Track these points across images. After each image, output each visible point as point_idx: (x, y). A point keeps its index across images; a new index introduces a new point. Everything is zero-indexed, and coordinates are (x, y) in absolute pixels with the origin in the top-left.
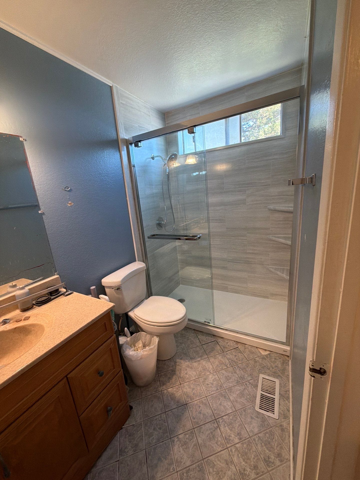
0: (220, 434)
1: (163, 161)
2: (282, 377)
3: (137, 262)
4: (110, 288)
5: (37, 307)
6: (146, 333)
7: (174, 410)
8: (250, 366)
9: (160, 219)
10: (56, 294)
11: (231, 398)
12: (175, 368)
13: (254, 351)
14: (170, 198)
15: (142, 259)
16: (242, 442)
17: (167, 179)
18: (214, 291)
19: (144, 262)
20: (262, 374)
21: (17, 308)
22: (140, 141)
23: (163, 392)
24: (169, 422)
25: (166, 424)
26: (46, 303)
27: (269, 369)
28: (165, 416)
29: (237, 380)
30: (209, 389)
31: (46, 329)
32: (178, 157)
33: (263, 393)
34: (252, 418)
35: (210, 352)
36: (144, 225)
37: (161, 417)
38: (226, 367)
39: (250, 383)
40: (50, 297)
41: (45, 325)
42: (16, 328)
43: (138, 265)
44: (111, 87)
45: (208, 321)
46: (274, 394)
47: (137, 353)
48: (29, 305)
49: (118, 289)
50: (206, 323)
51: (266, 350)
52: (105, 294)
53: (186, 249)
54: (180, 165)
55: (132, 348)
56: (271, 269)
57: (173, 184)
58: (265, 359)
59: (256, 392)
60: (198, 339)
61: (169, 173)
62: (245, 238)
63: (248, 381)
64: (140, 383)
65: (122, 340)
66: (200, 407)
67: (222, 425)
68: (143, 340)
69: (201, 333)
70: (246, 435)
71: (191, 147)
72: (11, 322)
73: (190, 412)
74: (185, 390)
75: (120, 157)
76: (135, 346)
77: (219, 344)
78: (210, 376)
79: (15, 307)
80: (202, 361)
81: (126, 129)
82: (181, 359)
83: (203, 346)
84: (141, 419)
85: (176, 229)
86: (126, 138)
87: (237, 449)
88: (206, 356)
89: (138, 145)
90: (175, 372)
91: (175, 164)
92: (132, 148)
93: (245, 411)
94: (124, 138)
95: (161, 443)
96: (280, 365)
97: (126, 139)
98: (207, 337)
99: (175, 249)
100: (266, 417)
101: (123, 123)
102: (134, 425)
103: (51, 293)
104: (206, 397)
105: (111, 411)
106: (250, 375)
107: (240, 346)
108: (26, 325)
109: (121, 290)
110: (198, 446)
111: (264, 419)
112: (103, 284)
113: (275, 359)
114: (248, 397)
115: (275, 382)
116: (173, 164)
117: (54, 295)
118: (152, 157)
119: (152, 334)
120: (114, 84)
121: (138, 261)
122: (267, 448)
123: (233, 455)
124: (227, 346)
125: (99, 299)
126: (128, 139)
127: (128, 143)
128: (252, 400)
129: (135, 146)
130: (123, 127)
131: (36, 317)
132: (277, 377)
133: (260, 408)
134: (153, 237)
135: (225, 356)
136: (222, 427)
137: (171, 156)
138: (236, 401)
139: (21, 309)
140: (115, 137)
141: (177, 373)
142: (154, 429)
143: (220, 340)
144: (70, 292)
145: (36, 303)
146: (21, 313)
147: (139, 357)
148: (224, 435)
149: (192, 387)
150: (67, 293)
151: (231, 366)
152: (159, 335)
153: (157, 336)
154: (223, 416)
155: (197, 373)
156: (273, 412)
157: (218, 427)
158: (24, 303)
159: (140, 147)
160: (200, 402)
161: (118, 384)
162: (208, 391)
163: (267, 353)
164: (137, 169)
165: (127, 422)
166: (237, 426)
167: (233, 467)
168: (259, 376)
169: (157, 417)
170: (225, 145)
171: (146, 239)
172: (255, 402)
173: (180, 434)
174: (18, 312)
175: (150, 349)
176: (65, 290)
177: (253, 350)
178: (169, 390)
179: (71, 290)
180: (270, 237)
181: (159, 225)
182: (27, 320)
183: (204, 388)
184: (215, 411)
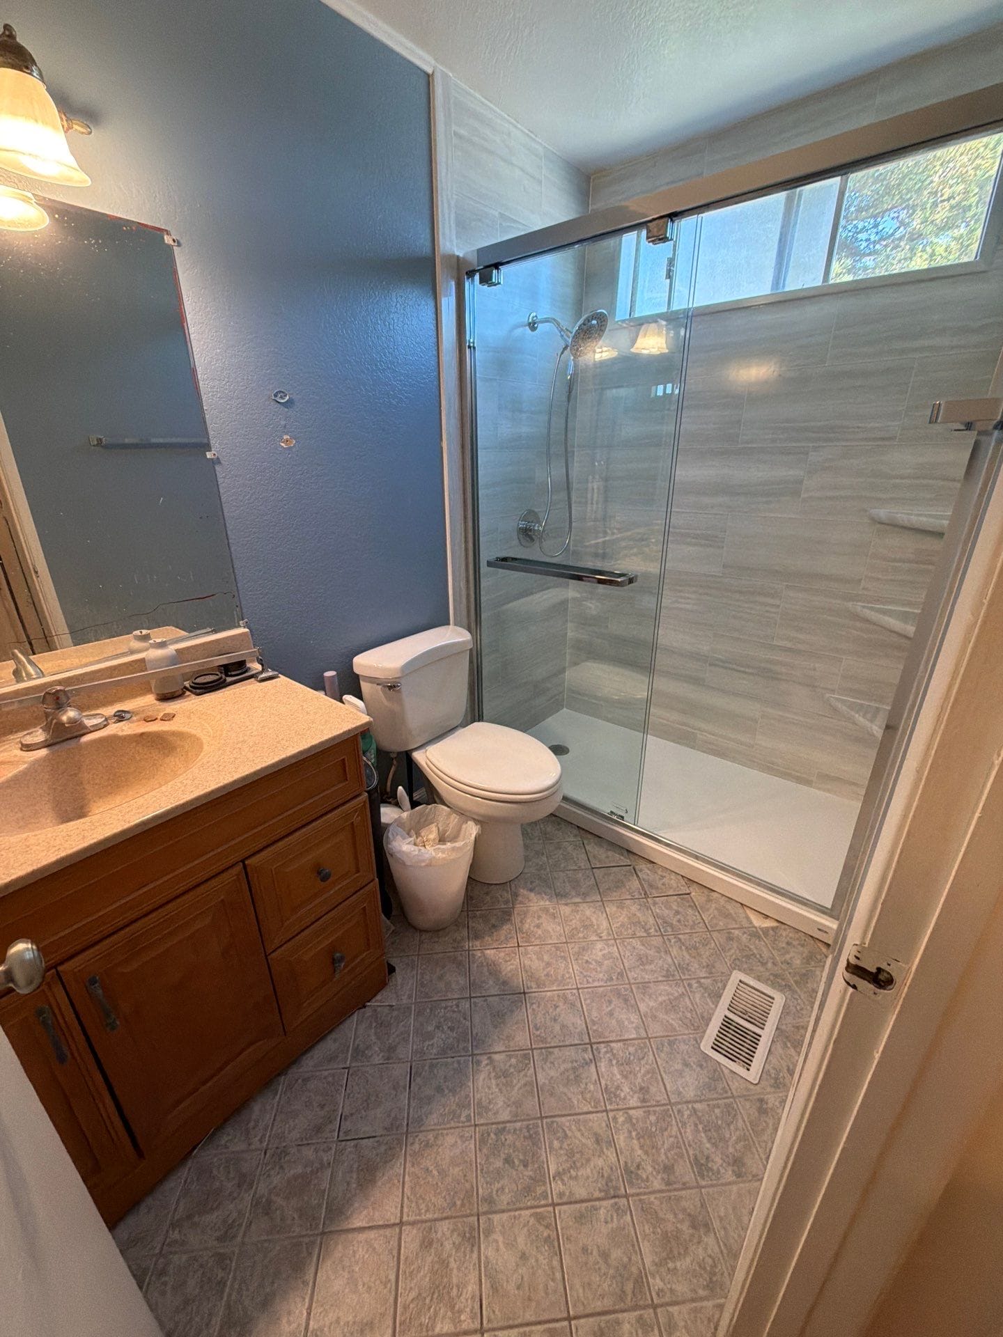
0: (595, 1076)
1: (562, 336)
2: (794, 992)
3: (451, 626)
4: (371, 682)
5: (193, 696)
6: (448, 809)
7: (490, 999)
8: (713, 945)
9: (531, 515)
10: (238, 672)
11: (643, 1007)
12: (513, 908)
13: (732, 912)
14: (567, 456)
15: (465, 620)
16: (647, 1109)
17: (564, 398)
18: (651, 739)
19: (469, 630)
20: (740, 970)
21: (149, 691)
22: (497, 266)
23: (473, 955)
24: (477, 1019)
25: (468, 1024)
26: (213, 691)
27: (764, 964)
28: (468, 1006)
29: (668, 971)
30: (589, 974)
31: (205, 747)
32: (609, 326)
33: (731, 1016)
34: (686, 1065)
35: (609, 889)
36: (483, 525)
37: (457, 1006)
38: (645, 935)
39: (701, 985)
40: (224, 676)
41: (205, 739)
42: (142, 734)
43: (452, 635)
44: (428, 75)
45: (622, 814)
46: (762, 1026)
47: (420, 850)
48: (176, 688)
49: (392, 687)
50: (615, 818)
51: (767, 917)
52: (360, 697)
53: (594, 613)
54: (614, 354)
55: (411, 837)
56: (839, 705)
57: (584, 414)
58: (759, 938)
59: (712, 1009)
60: (583, 850)
61: (575, 375)
62: (777, 602)
63: (698, 980)
64: (420, 920)
65: (388, 814)
66: (556, 1007)
67: (603, 1060)
68: (440, 825)
69: (597, 838)
70: (662, 1098)
71: (659, 295)
72: (134, 718)
73: (529, 1011)
74: (527, 962)
75: (434, 316)
76: (418, 835)
77: (638, 876)
78: (599, 945)
79: (144, 689)
80: (583, 906)
81: (462, 226)
82: (531, 890)
83: (594, 870)
84: (410, 997)
85: (574, 552)
86: (457, 253)
87: (629, 1119)
88: (598, 898)
89: (491, 278)
90: (510, 915)
91: (601, 352)
92: (473, 288)
93: (671, 1043)
94: (451, 253)
95: (449, 1060)
96: (797, 962)
97: (458, 257)
98: (610, 853)
99: (562, 606)
100: (726, 1072)
101: (453, 203)
102: (392, 1006)
103: (227, 669)
104: (578, 989)
105: (343, 964)
106: (708, 966)
107: (695, 893)
108: (164, 732)
109: (399, 691)
110: (534, 1088)
111: (717, 1074)
112: (356, 670)
113: (788, 943)
114: (689, 1015)
115: (773, 999)
116: (594, 352)
117: (233, 673)
118: (530, 320)
119: (464, 815)
120: (438, 65)
121: (455, 624)
122: (709, 1139)
123: (618, 1130)
124: (659, 885)
125: (343, 703)
126: (463, 258)
127: (463, 271)
128: (696, 1024)
129: (482, 281)
130: (453, 216)
131: (189, 717)
132: (781, 988)
133: (712, 1048)
134: (503, 562)
135: (648, 908)
136: (602, 1064)
137: (588, 320)
138: (654, 1017)
139: (158, 695)
140: (426, 250)
141: (516, 918)
142: (438, 1027)
143: (642, 866)
144: (270, 673)
145: (191, 686)
146: (157, 702)
147: (423, 861)
148: (603, 1083)
149: (546, 958)
150: (264, 675)
151: (659, 933)
152: (481, 821)
153: (477, 821)
154: (611, 1042)
155: (566, 929)
156: (748, 1065)
157: (595, 1060)
158: (164, 679)
159: (495, 285)
160: (558, 996)
161: (364, 909)
162: (585, 977)
163: (768, 924)
164: (480, 360)
165: (379, 997)
166: (642, 1072)
167: (611, 1154)
168: (730, 975)
169: (450, 1004)
170: (769, 292)
171: (484, 568)
172: (704, 1032)
173: (496, 1053)
174: (150, 699)
175: (453, 849)
176: (259, 667)
177: (730, 907)
178: (488, 952)
179: (273, 670)
180: (858, 607)
181: (526, 534)
182: (169, 720)
183: (576, 967)
184: (594, 1025)
